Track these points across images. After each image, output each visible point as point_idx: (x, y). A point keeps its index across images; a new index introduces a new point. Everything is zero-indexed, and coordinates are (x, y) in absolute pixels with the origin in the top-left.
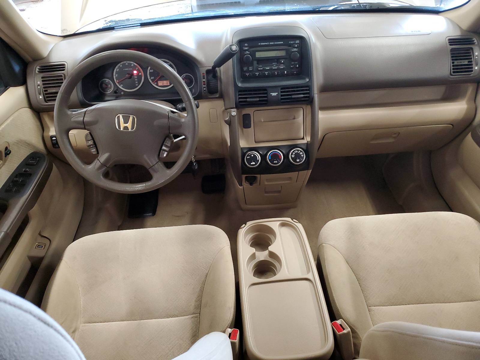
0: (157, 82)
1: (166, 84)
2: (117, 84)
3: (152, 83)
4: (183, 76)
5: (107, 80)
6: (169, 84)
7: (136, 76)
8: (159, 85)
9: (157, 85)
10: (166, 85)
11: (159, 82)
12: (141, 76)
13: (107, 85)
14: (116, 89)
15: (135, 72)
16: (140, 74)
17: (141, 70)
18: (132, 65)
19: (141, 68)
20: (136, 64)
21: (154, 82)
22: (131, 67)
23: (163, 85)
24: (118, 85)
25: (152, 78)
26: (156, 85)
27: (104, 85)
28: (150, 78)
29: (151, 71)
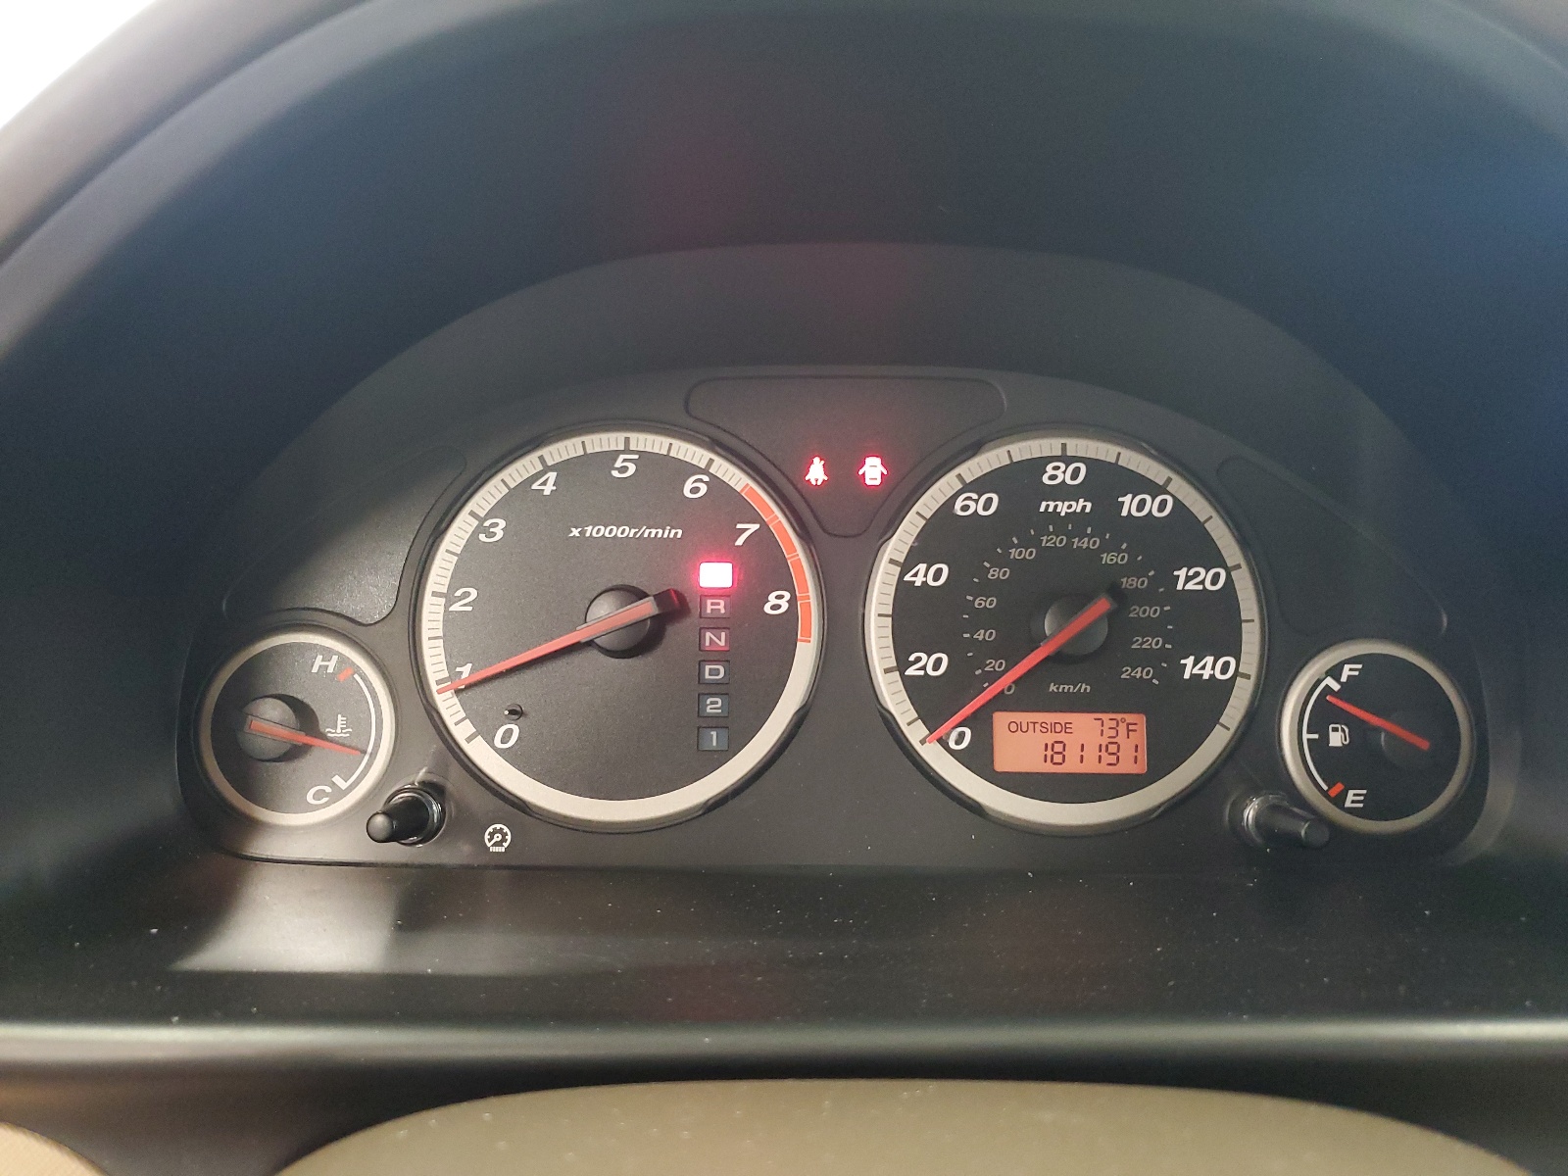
0: (981, 723)
1: (1091, 754)
2: (449, 707)
3: (915, 733)
4: (1335, 672)
5: (328, 653)
6: (1130, 763)
7: (717, 624)
8: (1003, 762)
9: (978, 759)
10: (1091, 766)
11: (1001, 720)
12: (786, 629)
13: (304, 714)
14: (421, 775)
15: (716, 575)
16: (776, 603)
17: (797, 554)
18: (693, 488)
19: (804, 534)
20: (736, 478)
21: (941, 731)
22: (679, 511)
23: (1049, 768)
24: (462, 731)
25: (929, 664)
26: (963, 757)
27: (269, 718)
28: (902, 664)
29: (921, 575)
